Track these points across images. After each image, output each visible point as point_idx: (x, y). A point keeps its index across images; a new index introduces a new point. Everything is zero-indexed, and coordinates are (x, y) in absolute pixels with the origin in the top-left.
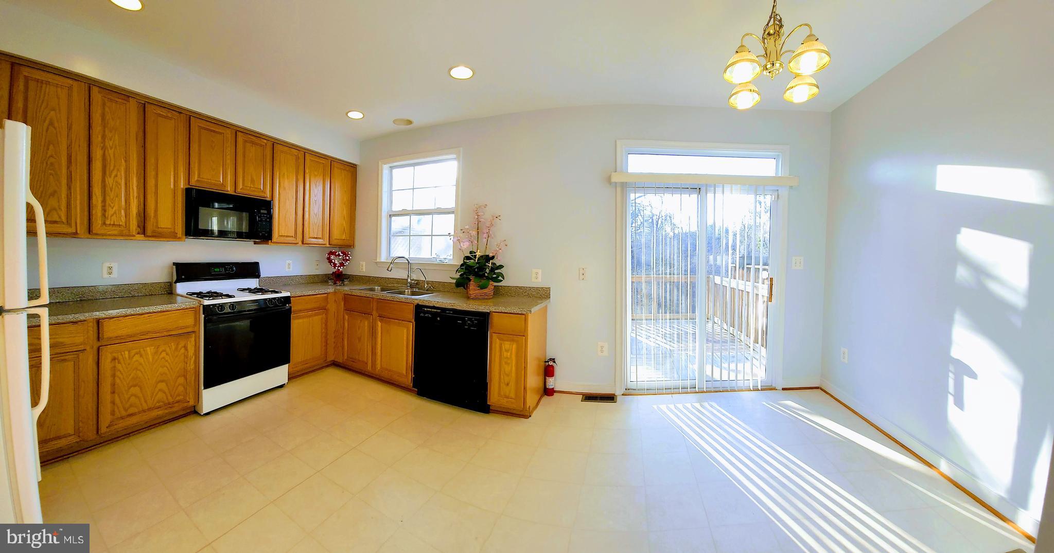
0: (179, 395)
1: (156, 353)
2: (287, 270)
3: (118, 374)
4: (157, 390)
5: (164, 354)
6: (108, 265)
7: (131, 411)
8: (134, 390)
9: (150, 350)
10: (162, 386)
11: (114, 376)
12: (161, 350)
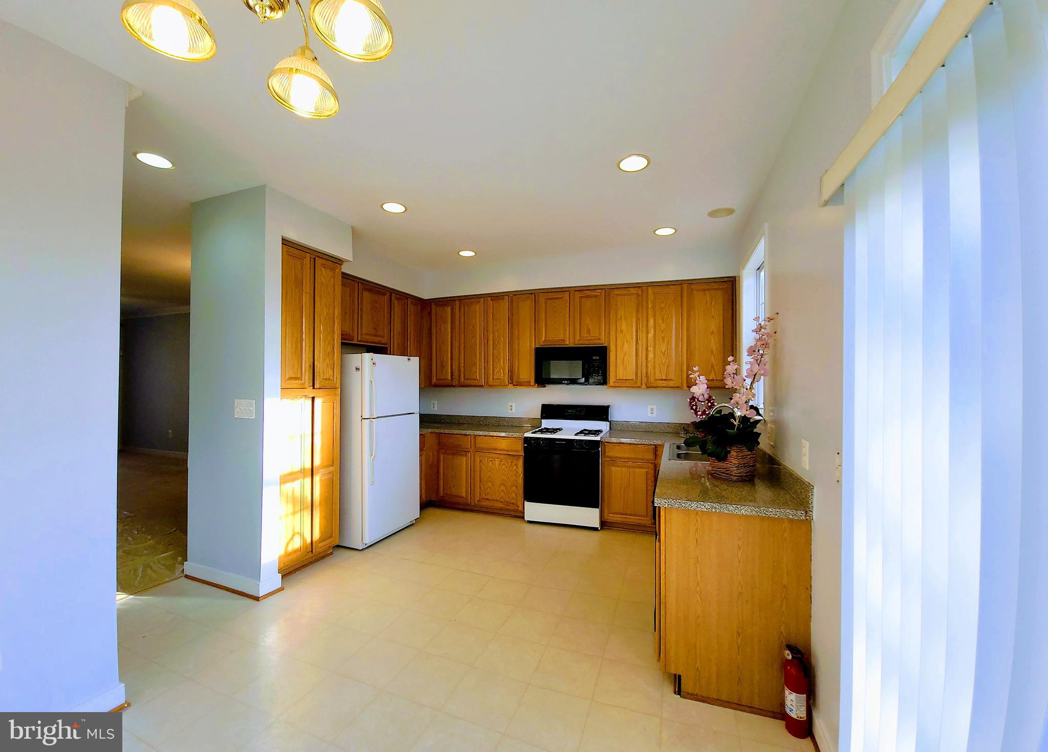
0: (513, 499)
1: (500, 464)
2: (650, 415)
3: (482, 471)
4: (500, 490)
5: (504, 466)
6: (510, 404)
7: (488, 497)
8: (490, 484)
9: (497, 462)
10: (503, 488)
11: (480, 471)
12: (502, 463)
